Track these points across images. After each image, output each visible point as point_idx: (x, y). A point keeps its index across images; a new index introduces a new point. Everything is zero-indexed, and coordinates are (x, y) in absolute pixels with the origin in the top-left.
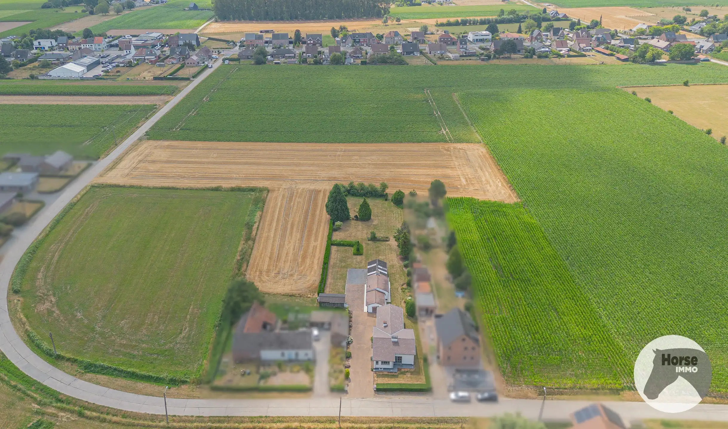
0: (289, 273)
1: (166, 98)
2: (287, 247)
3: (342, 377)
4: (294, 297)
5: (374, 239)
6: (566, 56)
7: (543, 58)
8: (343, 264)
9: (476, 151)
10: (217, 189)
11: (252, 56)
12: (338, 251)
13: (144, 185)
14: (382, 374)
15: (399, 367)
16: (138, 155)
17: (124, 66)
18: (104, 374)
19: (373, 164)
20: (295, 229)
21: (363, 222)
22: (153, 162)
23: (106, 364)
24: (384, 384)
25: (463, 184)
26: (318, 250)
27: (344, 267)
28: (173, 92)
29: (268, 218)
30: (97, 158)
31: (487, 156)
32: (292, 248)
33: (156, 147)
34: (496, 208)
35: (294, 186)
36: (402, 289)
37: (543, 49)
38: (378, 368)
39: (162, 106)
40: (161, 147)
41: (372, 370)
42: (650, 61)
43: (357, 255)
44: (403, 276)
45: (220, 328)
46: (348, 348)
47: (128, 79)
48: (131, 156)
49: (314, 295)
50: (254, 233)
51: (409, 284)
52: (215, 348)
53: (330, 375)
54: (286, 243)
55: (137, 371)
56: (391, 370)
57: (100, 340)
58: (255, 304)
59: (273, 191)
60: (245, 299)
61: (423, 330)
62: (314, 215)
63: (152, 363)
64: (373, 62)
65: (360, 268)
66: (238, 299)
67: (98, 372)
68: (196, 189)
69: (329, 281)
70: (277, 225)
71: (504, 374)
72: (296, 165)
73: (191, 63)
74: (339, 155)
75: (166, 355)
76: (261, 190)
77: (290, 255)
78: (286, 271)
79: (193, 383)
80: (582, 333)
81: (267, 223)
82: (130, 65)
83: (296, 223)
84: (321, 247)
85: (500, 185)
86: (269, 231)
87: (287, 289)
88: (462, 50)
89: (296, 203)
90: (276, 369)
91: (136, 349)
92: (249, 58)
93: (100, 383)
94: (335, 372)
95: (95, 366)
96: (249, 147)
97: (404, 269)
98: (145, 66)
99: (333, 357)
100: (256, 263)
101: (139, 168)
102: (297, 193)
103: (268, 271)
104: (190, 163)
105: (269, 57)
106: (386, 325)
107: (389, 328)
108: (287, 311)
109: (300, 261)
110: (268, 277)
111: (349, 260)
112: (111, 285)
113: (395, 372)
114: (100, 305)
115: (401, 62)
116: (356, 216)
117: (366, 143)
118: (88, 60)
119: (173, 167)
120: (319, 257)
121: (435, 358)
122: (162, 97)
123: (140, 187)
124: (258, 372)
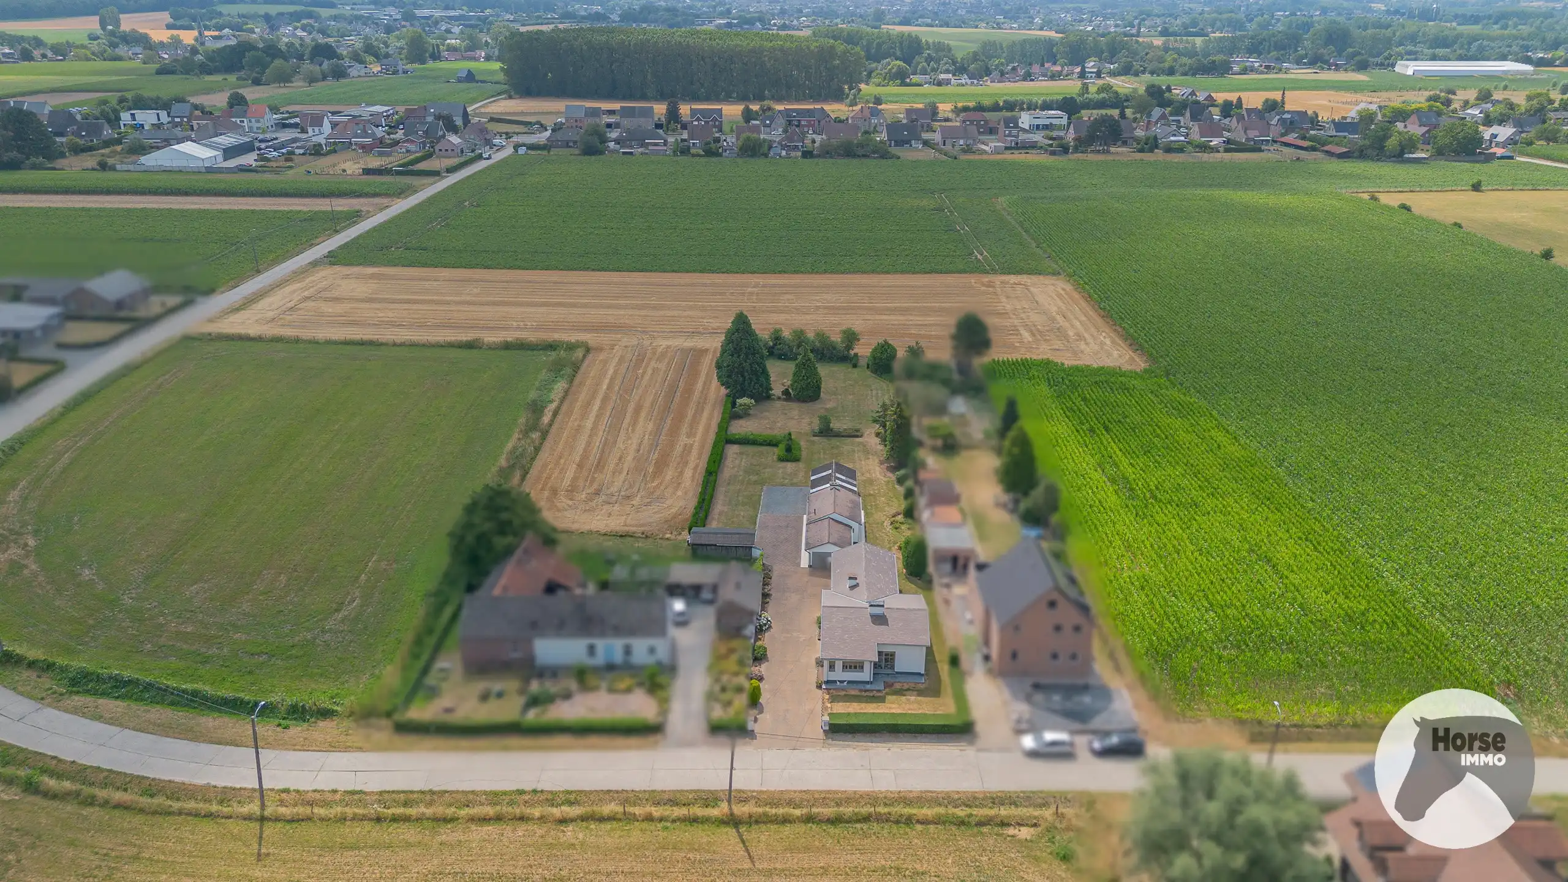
0: (623, 493)
1: (385, 201)
2: (622, 446)
3: (741, 701)
4: (630, 539)
5: (826, 431)
6: (1221, 149)
7: (1174, 152)
8: (754, 478)
9: (1052, 288)
10: (470, 345)
11: (575, 142)
12: (741, 453)
13: (304, 338)
14: (845, 695)
15: (889, 680)
16: (303, 289)
17: (303, 154)
18: (117, 698)
19: (826, 308)
20: (643, 414)
21: (803, 405)
22: (336, 299)
23: (127, 674)
24: (849, 714)
25: (1025, 341)
26: (695, 452)
27: (755, 483)
28: (402, 193)
29: (582, 397)
30: (210, 291)
31: (1076, 296)
32: (634, 446)
33: (347, 277)
34: (1103, 378)
35: (646, 343)
36: (892, 523)
37: (1172, 138)
38: (835, 682)
39: (372, 214)
40: (358, 277)
41: (819, 687)
42: (1394, 157)
43: (788, 461)
44: (894, 499)
45: (438, 600)
46: (757, 639)
47: (309, 172)
48: (288, 289)
49: (680, 534)
50: (546, 419)
51: (910, 513)
52: (418, 642)
53: (710, 697)
54: (621, 439)
55: (207, 689)
56: (868, 687)
57: (127, 623)
58: (530, 539)
59: (600, 349)
60: (504, 528)
61: (947, 602)
62: (689, 391)
63: (250, 672)
64: (827, 152)
65: (792, 485)
66: (487, 526)
67: (104, 694)
68: (424, 345)
69: (719, 506)
70: (602, 408)
71: (1155, 696)
72: (655, 308)
73: (447, 150)
74: (751, 294)
75: (290, 657)
76: (571, 347)
77: (630, 458)
78: (614, 489)
79: (350, 716)
80: (1340, 607)
81: (579, 404)
82: (317, 151)
83: (647, 404)
84: (702, 446)
85: (1108, 341)
86: (584, 416)
87: (615, 524)
88: (1009, 138)
89: (649, 371)
90: (573, 685)
91: (215, 643)
92: (570, 147)
93: (101, 717)
94: (724, 689)
95: (99, 679)
96: (555, 279)
97: (896, 486)
98: (350, 154)
99: (719, 658)
100: (545, 475)
101: (300, 309)
102: (654, 353)
103: (572, 490)
104: (415, 302)
105: (612, 145)
106: (854, 582)
107: (863, 587)
108: (610, 563)
109: (651, 470)
110: (571, 499)
111: (767, 470)
112: (183, 515)
113: (879, 691)
114: (144, 554)
115: (884, 155)
116: (786, 393)
117: (809, 273)
118: (227, 140)
119: (378, 309)
120: (697, 466)
121: (978, 658)
122: (377, 200)
123: (297, 340)
124: (522, 692)
